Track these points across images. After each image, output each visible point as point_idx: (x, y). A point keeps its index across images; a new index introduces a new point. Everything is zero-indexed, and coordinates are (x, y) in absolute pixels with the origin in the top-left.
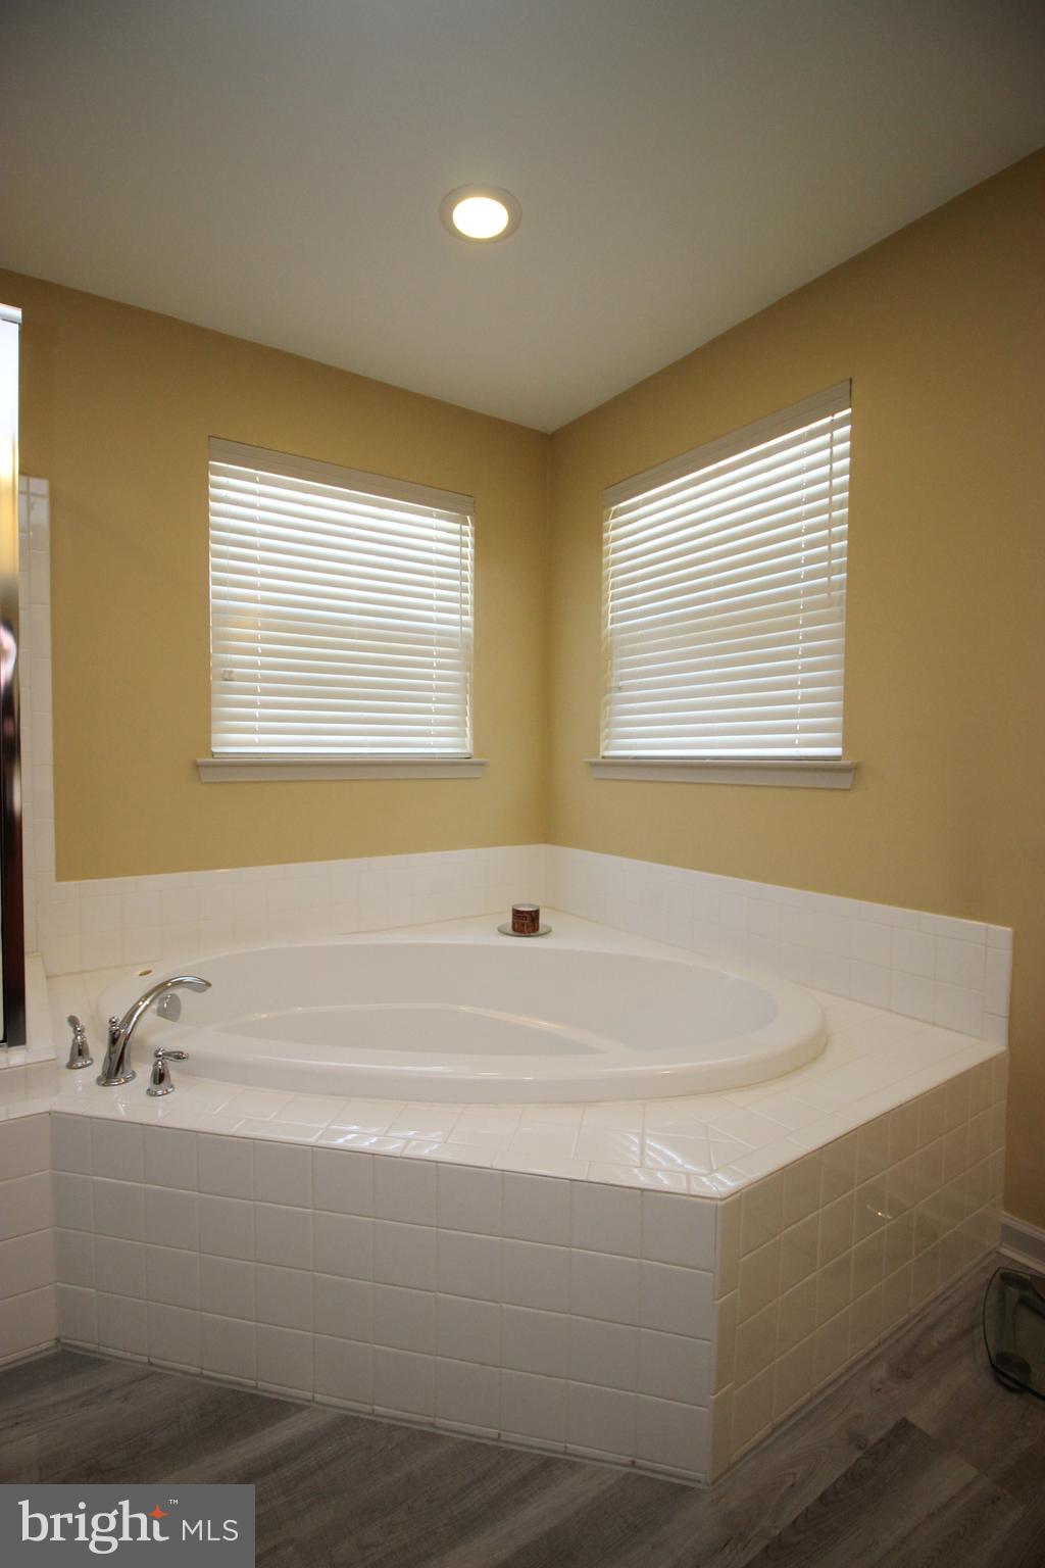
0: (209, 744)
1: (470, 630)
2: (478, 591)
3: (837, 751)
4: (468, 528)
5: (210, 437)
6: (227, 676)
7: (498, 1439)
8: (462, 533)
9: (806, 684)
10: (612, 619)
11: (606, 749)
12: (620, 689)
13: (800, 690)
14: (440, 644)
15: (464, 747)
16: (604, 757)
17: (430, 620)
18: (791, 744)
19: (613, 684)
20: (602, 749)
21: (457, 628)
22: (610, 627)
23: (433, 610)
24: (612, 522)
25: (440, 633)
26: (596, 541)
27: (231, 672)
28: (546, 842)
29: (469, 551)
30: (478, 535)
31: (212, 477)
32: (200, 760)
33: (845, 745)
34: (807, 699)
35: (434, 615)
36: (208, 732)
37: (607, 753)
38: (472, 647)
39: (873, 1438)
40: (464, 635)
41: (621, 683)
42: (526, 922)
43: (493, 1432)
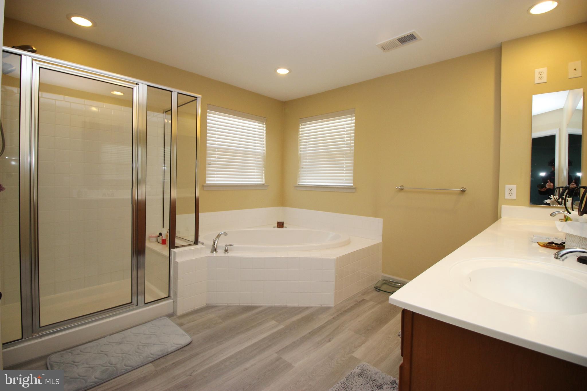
0: (205, 181)
1: (265, 152)
2: (267, 142)
3: (352, 185)
4: (264, 126)
5: (208, 104)
6: (209, 164)
7: (298, 306)
8: (263, 127)
9: (346, 170)
10: (301, 150)
11: (299, 182)
12: (303, 168)
13: (345, 171)
14: (257, 155)
15: (263, 182)
16: (298, 185)
17: (255, 149)
18: (343, 183)
19: (301, 167)
20: (298, 182)
21: (262, 151)
22: (300, 152)
23: (256, 146)
24: (301, 127)
25: (258, 152)
26: (297, 131)
27: (210, 163)
28: (282, 206)
29: (265, 131)
30: (267, 127)
31: (208, 114)
32: (204, 185)
33: (354, 184)
34: (346, 173)
35: (256, 148)
36: (205, 177)
37: (298, 184)
38: (265, 156)
39: (359, 301)
40: (264, 153)
41: (303, 167)
42: (280, 225)
43: (297, 305)
